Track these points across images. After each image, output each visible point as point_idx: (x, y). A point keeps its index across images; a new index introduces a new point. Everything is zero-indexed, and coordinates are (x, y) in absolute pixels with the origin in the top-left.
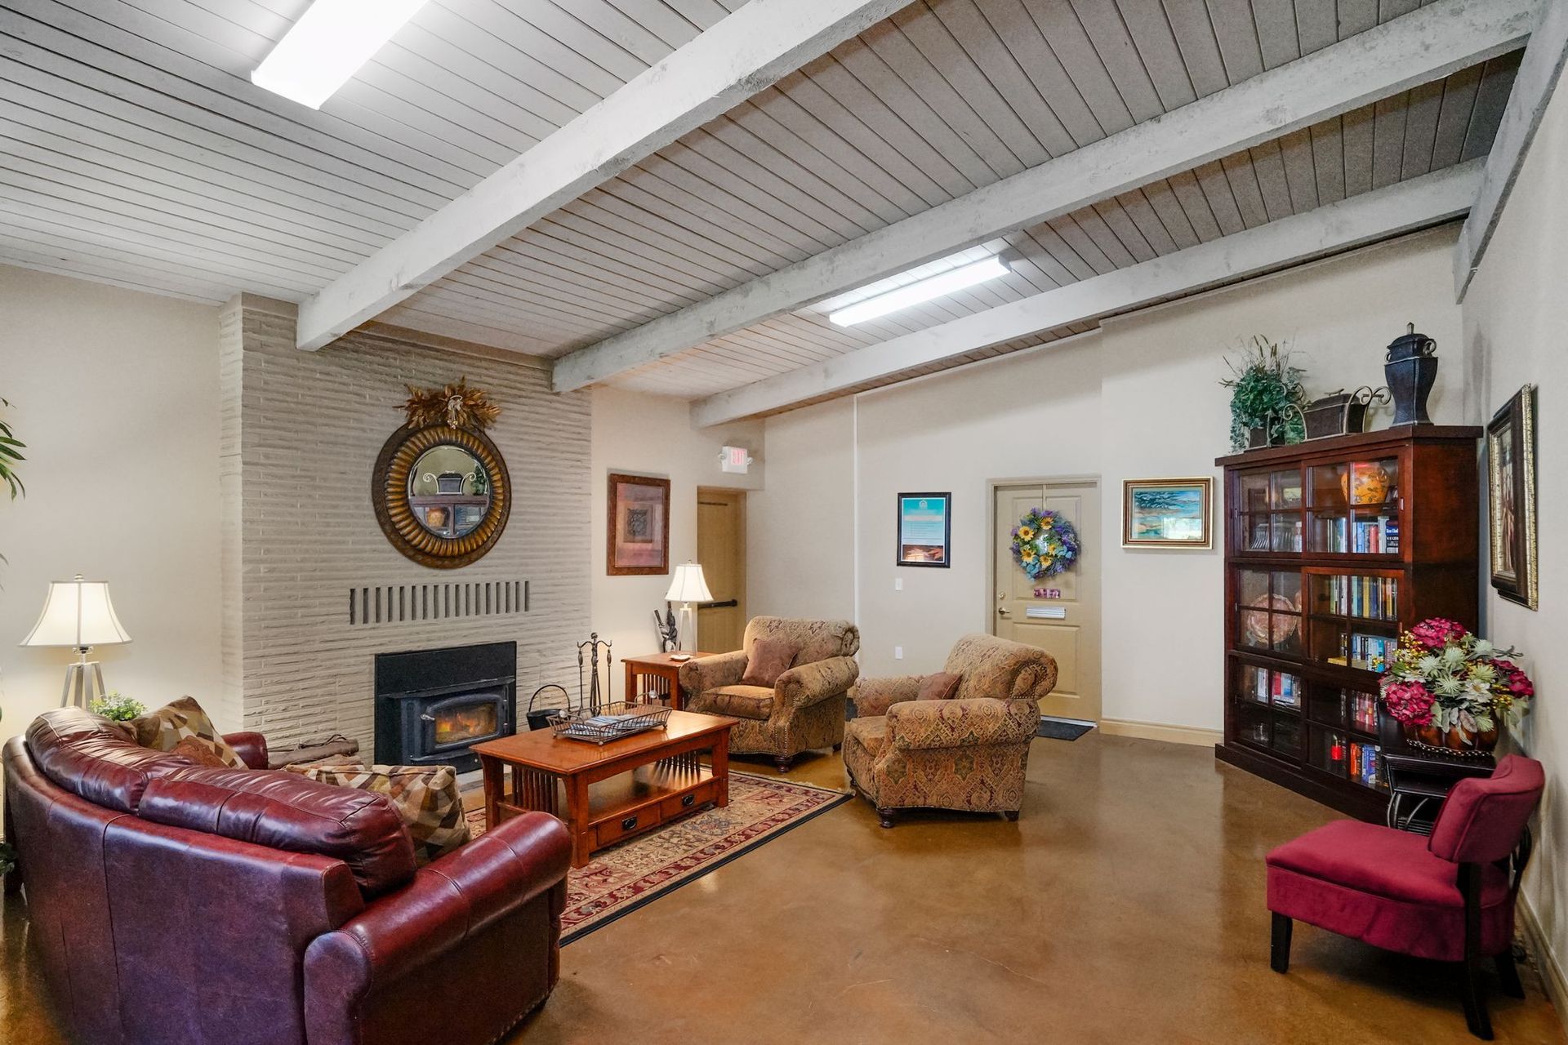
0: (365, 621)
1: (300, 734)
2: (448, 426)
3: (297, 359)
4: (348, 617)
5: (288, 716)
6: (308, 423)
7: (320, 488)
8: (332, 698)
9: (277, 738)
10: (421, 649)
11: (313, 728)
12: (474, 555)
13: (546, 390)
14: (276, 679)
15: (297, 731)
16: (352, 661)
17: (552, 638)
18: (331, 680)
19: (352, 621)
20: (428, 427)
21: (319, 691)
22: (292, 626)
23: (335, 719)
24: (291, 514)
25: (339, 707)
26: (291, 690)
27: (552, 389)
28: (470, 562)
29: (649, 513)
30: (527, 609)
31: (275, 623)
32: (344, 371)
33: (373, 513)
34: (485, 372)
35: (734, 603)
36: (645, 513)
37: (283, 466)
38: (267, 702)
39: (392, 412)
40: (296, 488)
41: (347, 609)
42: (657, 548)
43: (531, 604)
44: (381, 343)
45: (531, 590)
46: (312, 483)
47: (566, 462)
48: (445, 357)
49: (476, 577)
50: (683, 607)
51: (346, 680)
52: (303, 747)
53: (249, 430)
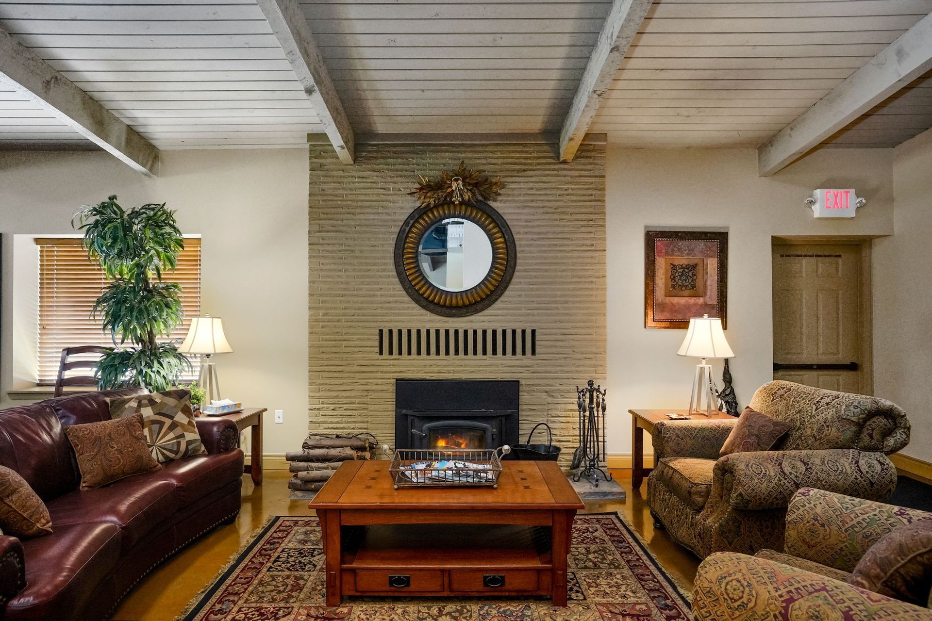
0: (391, 353)
1: (343, 428)
2: (453, 203)
3: (342, 171)
4: (377, 349)
5: (336, 414)
6: (349, 213)
7: (357, 257)
8: (366, 406)
9: (328, 428)
10: (433, 378)
11: (352, 425)
12: (480, 306)
13: (552, 161)
14: (328, 387)
15: (341, 426)
16: (380, 381)
17: (562, 381)
18: (366, 394)
19: (381, 353)
20: (436, 206)
21: (357, 400)
22: (339, 353)
23: (367, 422)
24: (339, 276)
25: (371, 413)
26: (336, 397)
27: (558, 158)
28: (477, 311)
29: (700, 268)
30: (534, 352)
31: (328, 350)
32: (375, 174)
33: (395, 274)
34: (491, 155)
35: (853, 367)
36: (694, 267)
37: (333, 244)
38: (323, 403)
39: (409, 197)
40: (342, 258)
41: (377, 344)
42: (710, 302)
43: (538, 349)
44: (403, 149)
45: (538, 337)
46: (352, 255)
47: (576, 222)
48: (455, 149)
49: (484, 324)
50: (701, 363)
51: (374, 395)
52: (338, 437)
53: (312, 222)
